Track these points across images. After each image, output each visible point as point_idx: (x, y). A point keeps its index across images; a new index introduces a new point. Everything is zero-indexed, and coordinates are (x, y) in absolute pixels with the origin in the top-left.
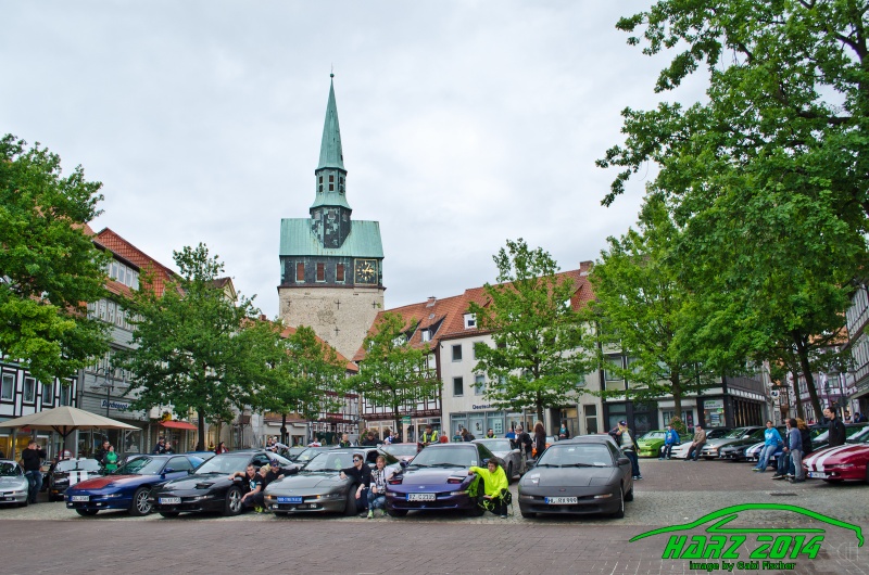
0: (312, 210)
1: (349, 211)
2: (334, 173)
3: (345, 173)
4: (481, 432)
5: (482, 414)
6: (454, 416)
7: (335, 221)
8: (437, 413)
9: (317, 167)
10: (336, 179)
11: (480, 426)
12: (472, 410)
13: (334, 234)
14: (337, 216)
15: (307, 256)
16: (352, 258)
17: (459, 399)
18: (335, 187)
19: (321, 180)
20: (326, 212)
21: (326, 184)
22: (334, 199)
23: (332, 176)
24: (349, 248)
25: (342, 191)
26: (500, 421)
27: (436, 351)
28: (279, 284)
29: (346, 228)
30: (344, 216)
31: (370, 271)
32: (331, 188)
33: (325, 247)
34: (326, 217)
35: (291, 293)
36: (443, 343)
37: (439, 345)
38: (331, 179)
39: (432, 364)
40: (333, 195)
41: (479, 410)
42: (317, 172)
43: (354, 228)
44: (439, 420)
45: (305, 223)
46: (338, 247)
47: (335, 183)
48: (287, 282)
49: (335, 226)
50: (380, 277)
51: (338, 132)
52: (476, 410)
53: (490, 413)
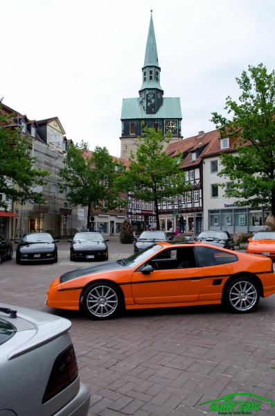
0: (140, 92)
1: (162, 92)
2: (152, 69)
3: (159, 69)
4: (230, 224)
5: (231, 211)
6: (211, 211)
7: (153, 98)
8: (200, 210)
9: (143, 67)
10: (153, 73)
11: (230, 219)
12: (224, 208)
13: (153, 106)
14: (154, 94)
15: (136, 119)
16: (163, 119)
17: (215, 200)
18: (153, 77)
19: (145, 74)
20: (147, 92)
21: (148, 76)
22: (152, 85)
23: (152, 71)
24: (161, 114)
25: (157, 79)
26: (244, 216)
27: (200, 166)
28: (121, 136)
29: (160, 102)
30: (159, 94)
31: (174, 126)
32: (151, 78)
33: (147, 113)
34: (147, 95)
35: (128, 141)
36: (205, 161)
37: (202, 162)
38: (151, 72)
39: (197, 175)
40: (152, 82)
41: (229, 208)
42: (143, 69)
43: (164, 102)
44: (201, 215)
45: (136, 100)
46: (155, 113)
47: (153, 75)
48: (125, 135)
49: (153, 101)
50: (180, 130)
51: (155, 44)
52: (227, 208)
53: (236, 210)
